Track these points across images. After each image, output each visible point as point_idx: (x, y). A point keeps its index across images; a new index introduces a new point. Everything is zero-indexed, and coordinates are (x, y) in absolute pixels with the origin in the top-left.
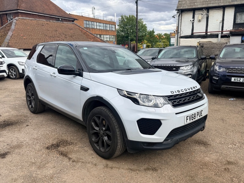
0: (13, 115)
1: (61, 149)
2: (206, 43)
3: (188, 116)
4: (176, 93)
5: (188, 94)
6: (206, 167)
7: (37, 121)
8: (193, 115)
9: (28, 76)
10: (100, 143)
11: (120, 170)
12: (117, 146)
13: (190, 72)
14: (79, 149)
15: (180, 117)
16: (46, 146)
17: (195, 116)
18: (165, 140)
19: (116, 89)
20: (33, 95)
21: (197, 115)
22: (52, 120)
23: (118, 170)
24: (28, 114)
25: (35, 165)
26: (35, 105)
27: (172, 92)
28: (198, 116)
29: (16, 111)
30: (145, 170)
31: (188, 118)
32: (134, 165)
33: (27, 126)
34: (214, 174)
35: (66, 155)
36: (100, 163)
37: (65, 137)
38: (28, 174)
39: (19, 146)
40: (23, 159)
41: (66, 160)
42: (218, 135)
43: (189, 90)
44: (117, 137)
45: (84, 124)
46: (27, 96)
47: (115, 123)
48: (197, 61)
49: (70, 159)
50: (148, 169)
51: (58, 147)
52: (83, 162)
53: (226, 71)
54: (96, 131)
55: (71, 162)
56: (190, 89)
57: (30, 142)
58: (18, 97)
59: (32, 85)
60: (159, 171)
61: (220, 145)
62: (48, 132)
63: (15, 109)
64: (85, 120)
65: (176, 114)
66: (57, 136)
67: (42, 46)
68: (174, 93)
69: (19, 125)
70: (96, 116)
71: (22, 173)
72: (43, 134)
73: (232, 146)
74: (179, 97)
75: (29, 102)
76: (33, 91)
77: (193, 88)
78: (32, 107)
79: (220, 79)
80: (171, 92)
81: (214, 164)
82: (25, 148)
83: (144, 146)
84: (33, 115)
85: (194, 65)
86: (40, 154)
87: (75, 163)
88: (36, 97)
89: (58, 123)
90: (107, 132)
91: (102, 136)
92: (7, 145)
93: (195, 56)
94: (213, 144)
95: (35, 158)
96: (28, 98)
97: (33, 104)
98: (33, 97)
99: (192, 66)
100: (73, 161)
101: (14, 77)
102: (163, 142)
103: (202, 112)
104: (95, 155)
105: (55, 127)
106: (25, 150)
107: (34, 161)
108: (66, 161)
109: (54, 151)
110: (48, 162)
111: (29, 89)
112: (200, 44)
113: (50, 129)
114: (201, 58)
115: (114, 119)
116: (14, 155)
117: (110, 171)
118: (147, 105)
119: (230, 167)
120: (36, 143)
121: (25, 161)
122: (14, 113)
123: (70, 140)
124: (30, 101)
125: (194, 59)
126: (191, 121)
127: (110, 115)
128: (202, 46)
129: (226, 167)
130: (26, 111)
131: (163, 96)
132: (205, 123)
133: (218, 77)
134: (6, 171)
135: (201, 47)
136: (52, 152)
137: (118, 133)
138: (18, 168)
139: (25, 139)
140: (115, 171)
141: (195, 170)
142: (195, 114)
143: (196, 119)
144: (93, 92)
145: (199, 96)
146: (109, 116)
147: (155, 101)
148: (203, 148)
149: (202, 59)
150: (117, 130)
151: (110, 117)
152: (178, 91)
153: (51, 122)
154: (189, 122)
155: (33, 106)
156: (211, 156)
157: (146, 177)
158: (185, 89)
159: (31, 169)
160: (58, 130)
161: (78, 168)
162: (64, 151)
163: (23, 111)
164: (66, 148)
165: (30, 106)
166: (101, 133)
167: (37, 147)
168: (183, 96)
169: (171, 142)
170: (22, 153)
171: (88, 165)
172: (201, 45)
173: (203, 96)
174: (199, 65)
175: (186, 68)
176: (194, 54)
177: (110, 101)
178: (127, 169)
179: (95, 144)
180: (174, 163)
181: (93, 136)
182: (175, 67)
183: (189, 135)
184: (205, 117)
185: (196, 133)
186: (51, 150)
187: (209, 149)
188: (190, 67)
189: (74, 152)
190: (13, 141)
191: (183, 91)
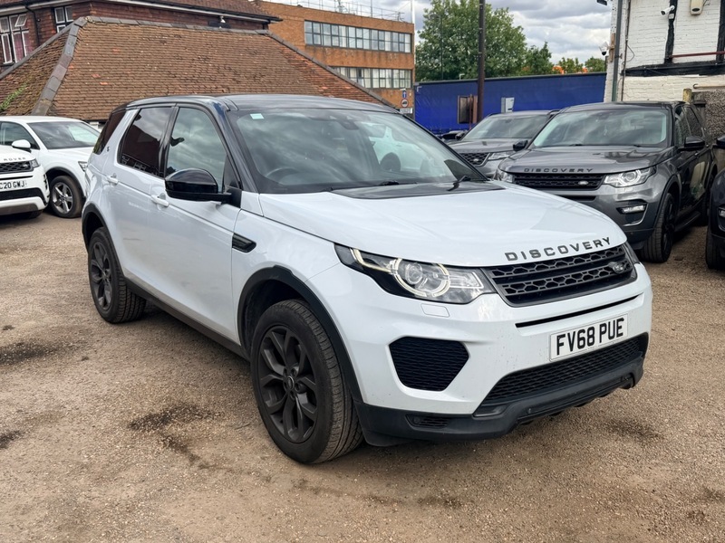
0: (47, 326)
1: (173, 429)
2: (714, 90)
3: (564, 336)
4: (525, 258)
6: (625, 505)
7: (116, 346)
8: (583, 331)
9: (92, 206)
10: (287, 414)
11: (341, 499)
12: (331, 424)
13: (641, 192)
14: (226, 432)
15: (531, 337)
16: (131, 419)
17: (593, 336)
18: (481, 409)
19: (333, 245)
20: (106, 265)
21: (602, 333)
22: (161, 345)
23: (334, 497)
24: (92, 326)
25: (88, 472)
26: (115, 296)
28: (605, 337)
29: (57, 316)
30: (421, 502)
31: (565, 340)
32: (388, 485)
33: (83, 360)
34: (646, 528)
35: (186, 446)
36: (283, 475)
37: (191, 396)
38: (65, 496)
39: (50, 418)
40: (57, 453)
41: (182, 460)
42: (699, 408)
43: (577, 250)
44: (332, 394)
45: (243, 354)
46: (93, 269)
47: (325, 352)
48: (668, 157)
49: (193, 458)
50: (432, 501)
51: (166, 423)
52: (230, 470)
54: (275, 377)
55: (195, 468)
56: (582, 247)
57: (85, 408)
58: (72, 274)
59: (105, 234)
60: (465, 509)
61: (697, 440)
62: (143, 381)
63: (56, 308)
64: (248, 345)
65: (519, 325)
66: (167, 391)
67: (136, 111)
68: (516, 258)
69: (61, 358)
70: (274, 331)
71: (47, 493)
72: (127, 386)
74: (537, 271)
75: (98, 287)
76: (108, 253)
77: (592, 245)
78: (105, 302)
80: (507, 255)
81: (656, 498)
82: (66, 423)
83: (414, 424)
84: (108, 328)
85: (654, 170)
86: (108, 440)
87: (205, 472)
88: (115, 272)
89: (180, 352)
90: (306, 379)
91: (292, 393)
92: (18, 411)
93: (664, 137)
94: (672, 434)
95: (91, 451)
96: (94, 276)
97: (108, 294)
98: (108, 270)
99: (648, 172)
100: (202, 467)
101: (68, 210)
102: (474, 414)
103: (620, 324)
104: (273, 451)
105: (166, 366)
106: (67, 428)
107: (87, 460)
108: (180, 466)
109: (152, 436)
110: (127, 467)
111: (97, 247)
112: (693, 96)
113: (152, 372)
114: (685, 145)
115: (323, 339)
116: (32, 441)
117: (309, 500)
118: (425, 295)
119: (709, 508)
120: (100, 411)
121: (63, 459)
122: (52, 320)
123: (206, 406)
124: (99, 283)
125: (660, 149)
126: (577, 352)
127: (314, 326)
128: (698, 102)
129: (695, 507)
130: (88, 316)
131: (478, 268)
132: (641, 362)
134: (5, 484)
135: (698, 105)
136: (145, 437)
137: (334, 382)
138: (40, 476)
139: (73, 398)
140: (324, 501)
141: (587, 512)
142: (593, 329)
143: (597, 346)
144: (267, 256)
145: (613, 272)
146: (309, 328)
147: (450, 282)
148: (632, 446)
149: (689, 150)
150: (333, 373)
151: (311, 331)
152: (535, 253)
153: (159, 351)
154: (566, 353)
155: (109, 300)
156: (653, 472)
157: (420, 522)
158: (559, 248)
159: (74, 483)
160: (174, 373)
161: (213, 487)
162: (180, 436)
163: (80, 315)
164: (189, 427)
165: (101, 300)
166: (289, 382)
167: (104, 422)
168: (549, 269)
169: (501, 416)
170: (55, 437)
171: (246, 479)
172: (698, 98)
173: (631, 271)
174: (679, 170)
175: (626, 181)
176: (660, 131)
177: (311, 281)
178: (364, 498)
179: (272, 417)
180: (521, 487)
181: (270, 392)
182: (586, 177)
183: (569, 397)
184: (640, 343)
185: (604, 391)
186: (143, 431)
187: (652, 450)
188: (639, 177)
189: (209, 441)
190: (35, 401)
191: (554, 254)
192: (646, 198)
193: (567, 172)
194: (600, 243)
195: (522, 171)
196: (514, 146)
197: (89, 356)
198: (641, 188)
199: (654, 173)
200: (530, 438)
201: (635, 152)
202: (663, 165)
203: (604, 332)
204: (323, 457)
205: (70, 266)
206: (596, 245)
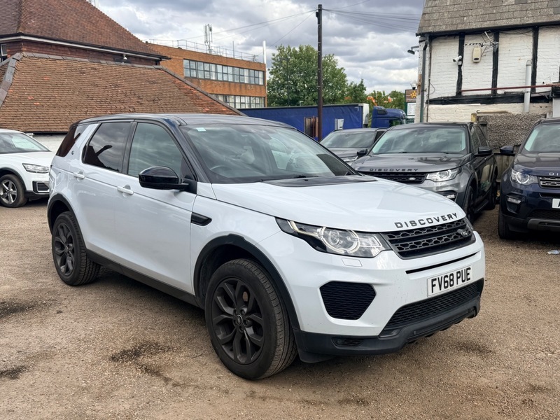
0: (20, 289)
1: (146, 360)
2: (492, 115)
3: (435, 280)
4: (407, 226)
5: (434, 231)
6: (479, 397)
7: (81, 302)
8: (447, 276)
9: (59, 196)
10: (236, 343)
11: (283, 403)
12: (275, 348)
13: (451, 186)
14: (186, 361)
15: (416, 280)
16: (110, 354)
17: (452, 280)
18: (384, 332)
19: (274, 218)
20: (70, 240)
21: (458, 278)
22: (116, 301)
23: (277, 402)
24: (57, 288)
25: (89, 392)
26: (75, 264)
27: (399, 225)
28: (460, 280)
29: (26, 282)
30: (340, 402)
31: (436, 283)
32: (314, 392)
33: (58, 313)
34: (497, 412)
35: (158, 372)
36: (237, 388)
37: (152, 336)
38: (76, 410)
39: (46, 355)
40: (60, 380)
41: (158, 381)
42: (514, 332)
43: (438, 221)
44: (276, 326)
45: (198, 303)
46: (57, 244)
47: (270, 295)
48: (468, 161)
49: (167, 380)
50: (348, 401)
51: (138, 356)
52: (197, 387)
53: (539, 184)
54: (225, 316)
55: (170, 386)
56: (441, 219)
57: (71, 347)
58: (27, 250)
59: (70, 217)
60: (372, 405)
61: (517, 353)
62: (110, 326)
63: (23, 275)
64: (201, 294)
65: (408, 272)
66: (132, 333)
67: (97, 125)
68: (402, 226)
69: (40, 312)
70: (226, 282)
71: (61, 409)
72: (99, 331)
73: (544, 355)
74: (415, 235)
75: (61, 258)
76: (73, 231)
77: (447, 218)
78: (67, 270)
79: (526, 203)
80: (396, 224)
81: (499, 392)
82: (60, 359)
83: (337, 344)
84: (69, 289)
85: (460, 169)
86: (97, 369)
87: (179, 389)
88: (78, 245)
89: (132, 305)
90: (253, 316)
91: (240, 327)
92: (19, 352)
93: (463, 147)
94: (501, 350)
95: (86, 378)
96: (57, 249)
97: (69, 262)
98: (71, 245)
99: (456, 171)
100: (175, 385)
101: (13, 201)
102: (379, 336)
103: (469, 271)
104: (224, 373)
105: (125, 315)
106: (62, 362)
107: (85, 384)
108: (158, 385)
109: (130, 365)
110: (118, 387)
111: (62, 227)
112: (478, 118)
113: (115, 320)
115: (268, 286)
116: (37, 373)
117: (260, 404)
118: (343, 252)
119: (536, 397)
120: (84, 349)
121: (65, 384)
122: (23, 284)
123: (165, 343)
124: (61, 255)
125: (461, 155)
126: (444, 291)
127: (261, 277)
128: (482, 123)
129: (526, 397)
130: (51, 281)
131: (379, 233)
132: (479, 299)
133: (520, 197)
134: (26, 404)
135: (481, 125)
136: (125, 366)
137: (278, 317)
138: (52, 397)
139: (59, 340)
140: (271, 405)
141: (455, 403)
142: (452, 275)
143: (455, 287)
144: (221, 227)
145: (462, 236)
146: (257, 278)
147: (359, 243)
148: (475, 359)
149: (482, 156)
150: (277, 310)
151: (259, 280)
152: (413, 223)
153: (116, 305)
154: (437, 291)
155: (71, 268)
156: (494, 375)
157: (343, 416)
158: (427, 219)
159: (80, 401)
160: (133, 320)
161: (187, 399)
162: (152, 365)
163: (44, 280)
164: (156, 358)
165: (63, 268)
166: (239, 320)
167: (89, 357)
168: (423, 234)
169: (397, 336)
170: (55, 369)
171: (210, 392)
172: (481, 120)
173: (471, 236)
174: (476, 170)
175: (441, 177)
176: (461, 142)
177: (261, 244)
178: (299, 402)
179: (223, 346)
180: (407, 389)
181: (220, 328)
182: (414, 174)
183: (439, 322)
184: (479, 285)
185: (458, 319)
186: (123, 362)
187: (489, 361)
188: (450, 174)
189: (175, 367)
190: (30, 343)
191: (424, 224)
192: (456, 189)
193: (400, 171)
194: (451, 217)
195: (368, 170)
196: (358, 153)
197: (62, 310)
198: (451, 182)
199: (460, 172)
200: (405, 357)
201: (446, 157)
202: (465, 167)
203: (459, 277)
204: (267, 374)
205: (24, 244)
206: (449, 218)
